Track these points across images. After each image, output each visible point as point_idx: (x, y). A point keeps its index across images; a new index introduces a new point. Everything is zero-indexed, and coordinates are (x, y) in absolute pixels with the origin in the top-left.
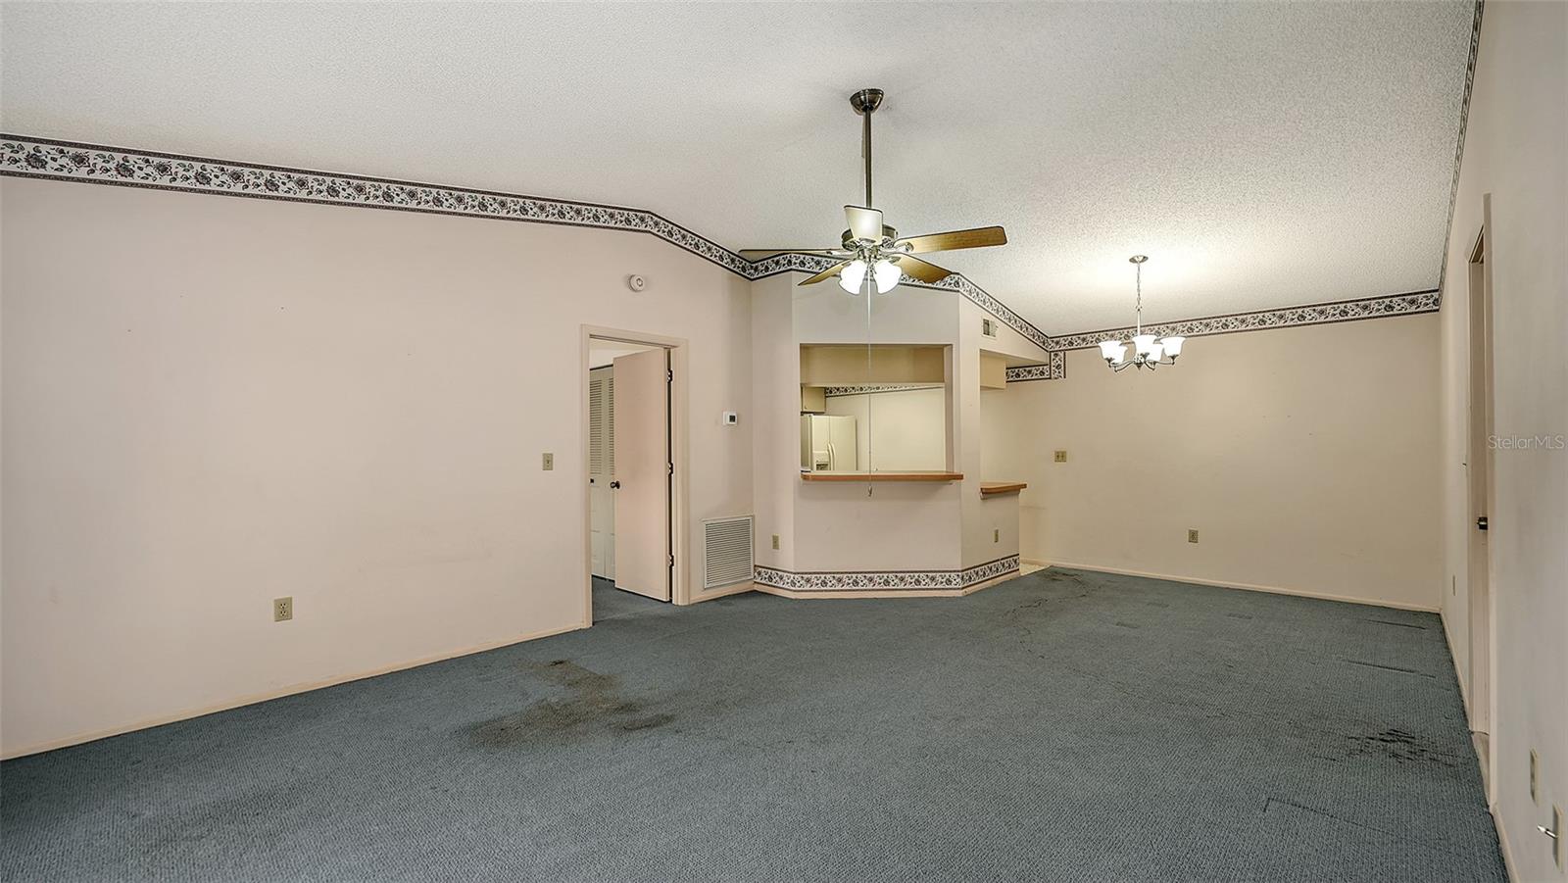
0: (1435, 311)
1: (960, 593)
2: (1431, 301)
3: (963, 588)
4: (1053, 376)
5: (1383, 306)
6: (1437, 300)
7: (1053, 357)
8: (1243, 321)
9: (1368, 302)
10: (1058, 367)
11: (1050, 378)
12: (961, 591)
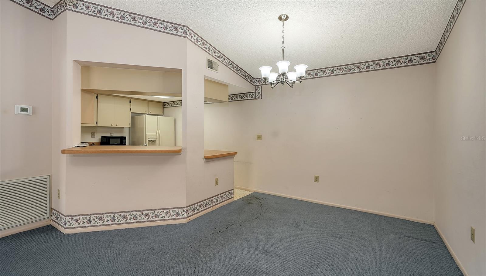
0: (433, 62)
1: (184, 221)
2: (431, 57)
3: (188, 217)
4: (256, 98)
5: (407, 61)
6: (434, 56)
7: (256, 88)
8: (341, 70)
9: (400, 58)
10: (259, 93)
11: (255, 99)
12: (186, 219)
